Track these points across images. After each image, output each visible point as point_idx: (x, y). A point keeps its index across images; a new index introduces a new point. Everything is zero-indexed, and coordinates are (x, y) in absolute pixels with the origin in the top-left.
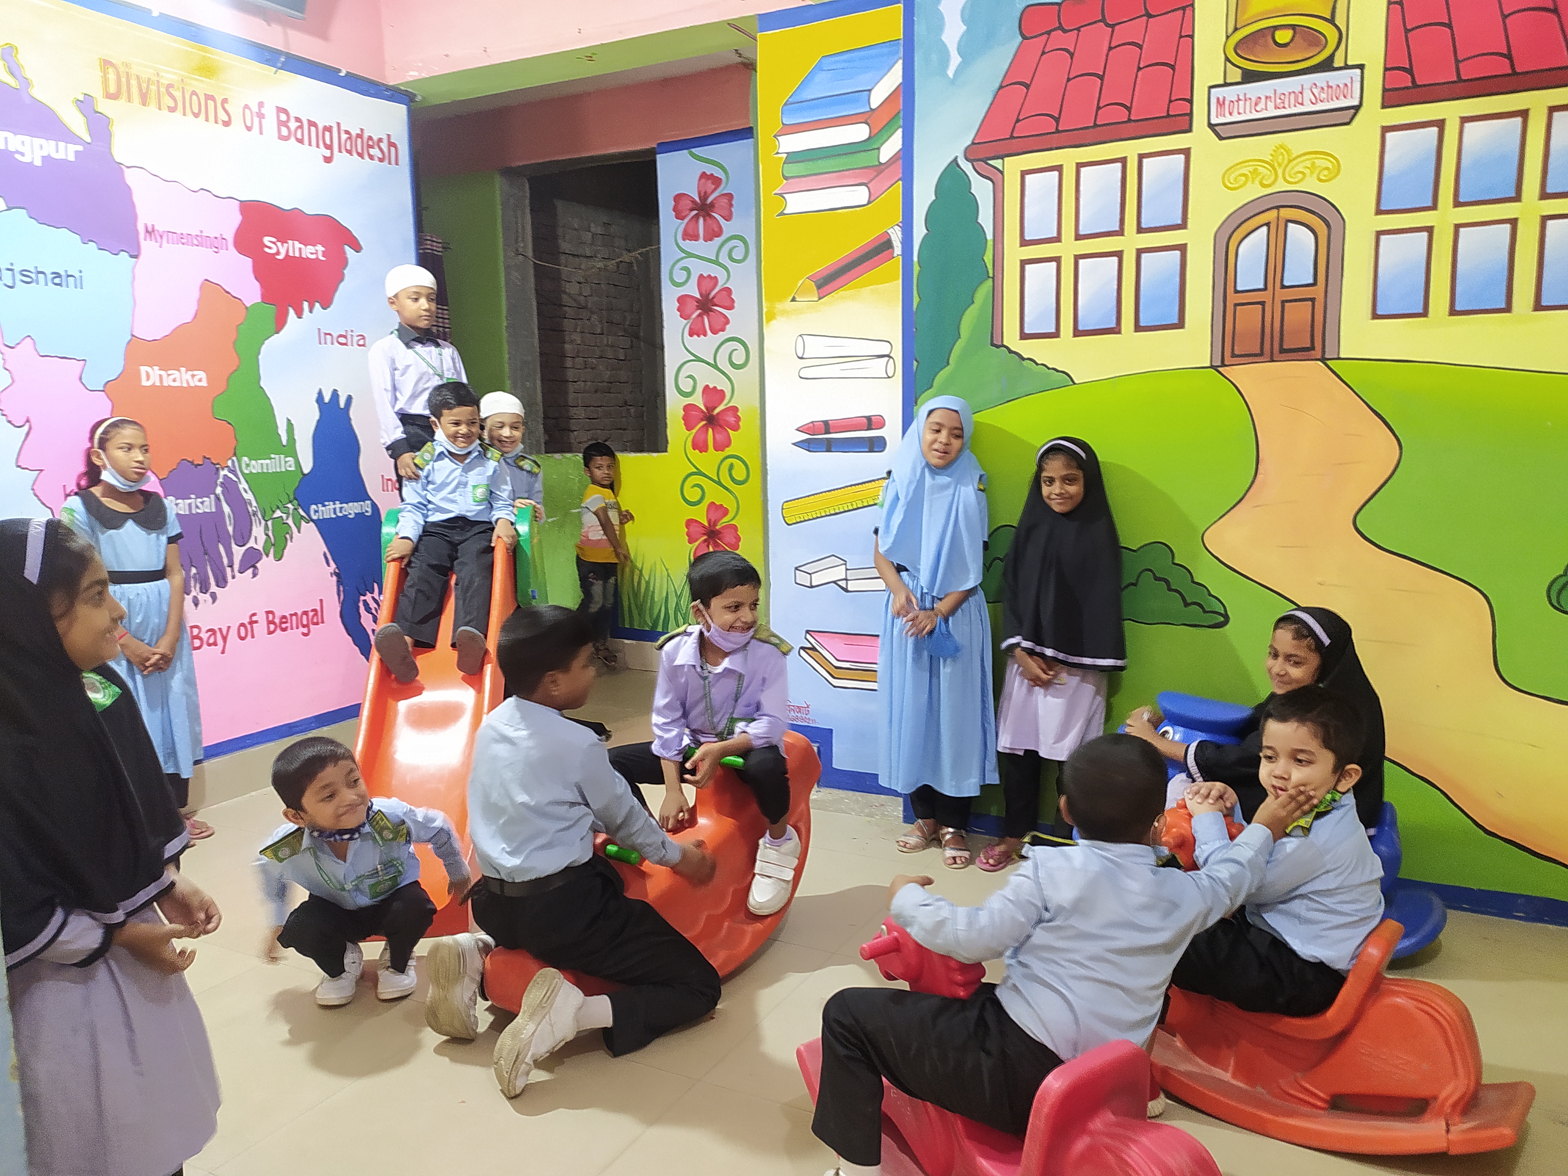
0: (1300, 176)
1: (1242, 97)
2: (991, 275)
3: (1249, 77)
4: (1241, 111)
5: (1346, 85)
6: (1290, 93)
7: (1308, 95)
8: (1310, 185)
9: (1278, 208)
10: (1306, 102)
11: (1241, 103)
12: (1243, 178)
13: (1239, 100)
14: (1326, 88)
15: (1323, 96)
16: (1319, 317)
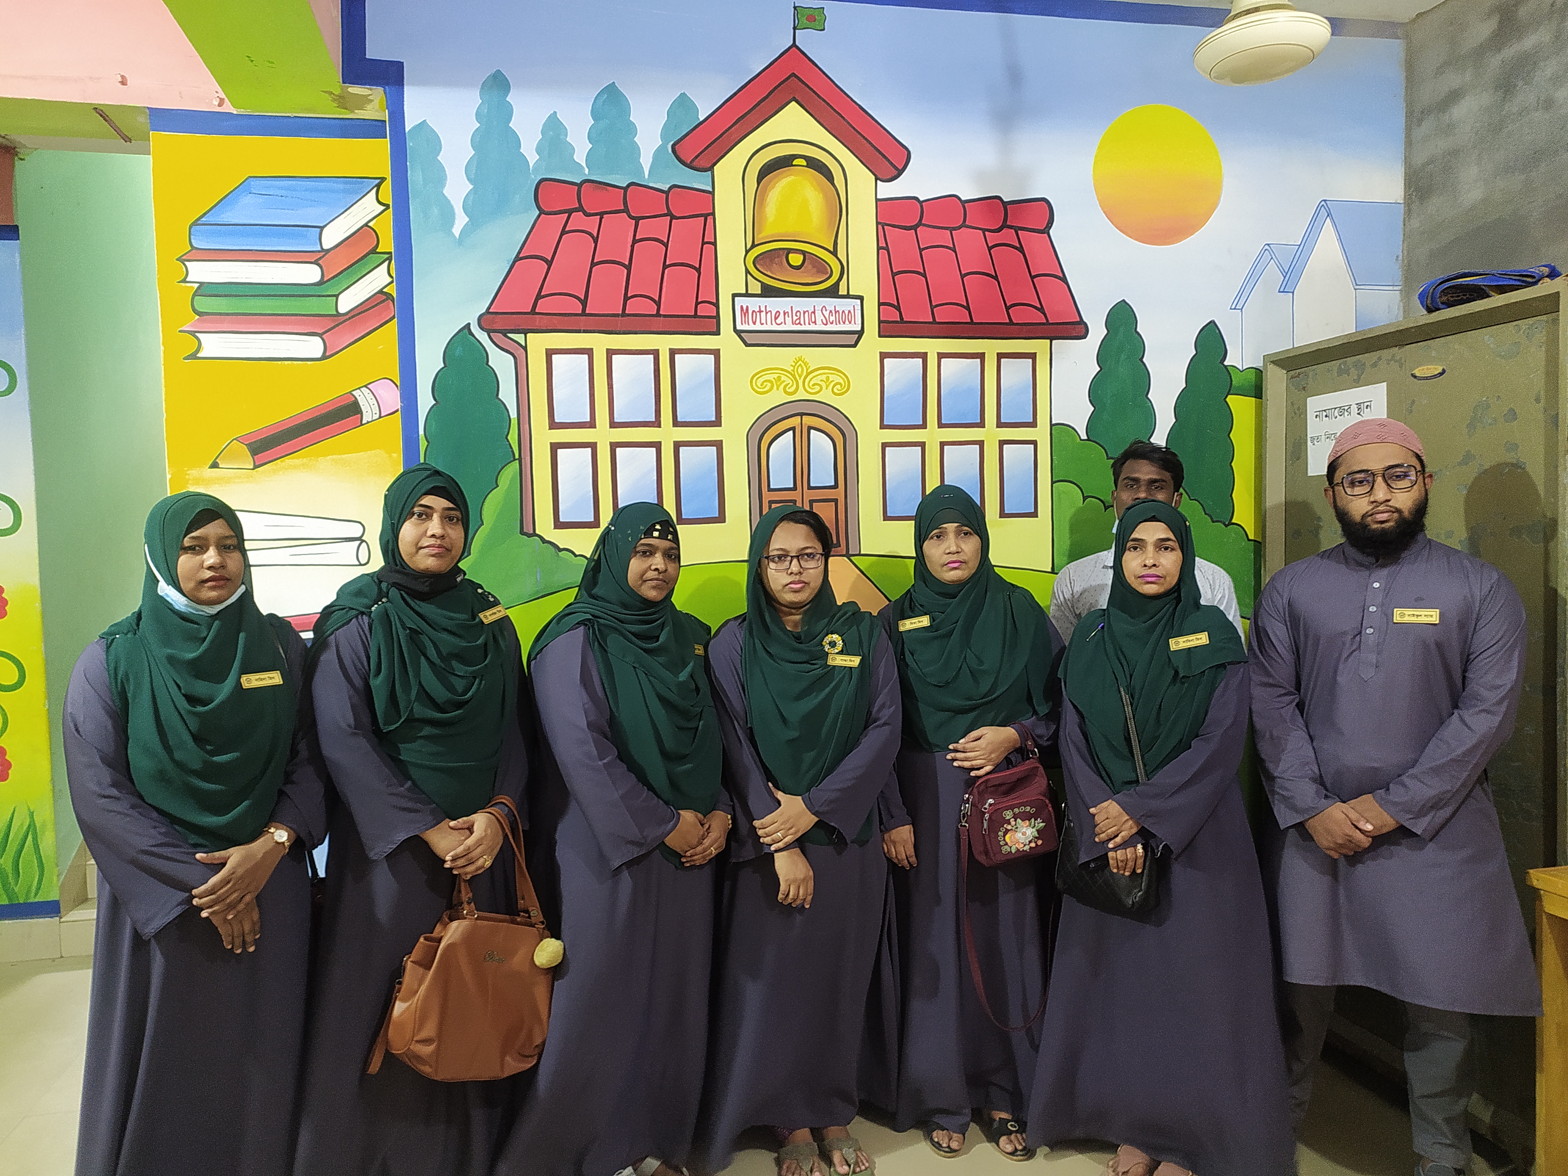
0: (817, 388)
1: (763, 309)
2: (517, 456)
3: (768, 292)
4: (763, 321)
5: (849, 312)
6: (804, 313)
7: (819, 316)
8: (825, 396)
9: (802, 415)
10: (819, 322)
11: (763, 314)
12: (769, 384)
13: (760, 311)
14: (833, 312)
15: (832, 318)
16: (842, 516)
